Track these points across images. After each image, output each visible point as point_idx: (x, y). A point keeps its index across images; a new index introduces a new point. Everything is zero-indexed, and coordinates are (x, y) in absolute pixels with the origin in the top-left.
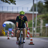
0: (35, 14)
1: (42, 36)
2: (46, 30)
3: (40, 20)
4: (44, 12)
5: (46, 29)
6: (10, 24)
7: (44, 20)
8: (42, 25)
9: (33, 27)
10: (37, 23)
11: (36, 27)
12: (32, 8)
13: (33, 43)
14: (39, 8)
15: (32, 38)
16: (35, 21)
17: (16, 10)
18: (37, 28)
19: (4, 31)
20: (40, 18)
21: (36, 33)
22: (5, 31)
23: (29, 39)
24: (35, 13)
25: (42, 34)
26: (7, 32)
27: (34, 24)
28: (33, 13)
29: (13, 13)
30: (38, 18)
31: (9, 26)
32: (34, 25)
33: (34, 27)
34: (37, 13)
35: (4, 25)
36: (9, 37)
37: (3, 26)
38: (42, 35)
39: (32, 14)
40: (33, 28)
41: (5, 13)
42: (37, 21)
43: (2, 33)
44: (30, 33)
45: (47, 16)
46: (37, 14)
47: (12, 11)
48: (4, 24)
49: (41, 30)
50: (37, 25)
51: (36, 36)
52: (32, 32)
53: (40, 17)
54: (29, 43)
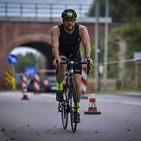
0: (103, 24)
1: (125, 87)
2: (137, 71)
3: (117, 40)
4: (130, 17)
5: (137, 67)
6: (30, 55)
7: (128, 42)
8: (125, 58)
9: (96, 64)
10: (108, 51)
11: (106, 63)
12: (94, 5)
13: (98, 111)
14: (113, 8)
15: (93, 96)
16: (104, 45)
17: (47, 13)
18: (108, 65)
19: (11, 75)
20: (119, 37)
21: (105, 81)
22: (15, 77)
23: (86, 98)
24: (102, 20)
25: (123, 83)
26: (21, 77)
27: (99, 53)
28: (98, 20)
29: (37, 23)
30: (113, 36)
31: (27, 60)
32: (101, 56)
33: (99, 62)
34: (107, 20)
35: (11, 58)
36: (26, 94)
37: (10, 61)
38: (122, 86)
39: (93, 24)
40: (98, 66)
41: (14, 23)
42: (109, 44)
43: (7, 81)
44: (90, 81)
45: (137, 31)
46: (109, 24)
47: (36, 18)
48: (13, 56)
49: (121, 70)
50: (110, 56)
51: (105, 90)
52: (93, 77)
53: (118, 33)
54: (87, 111)
